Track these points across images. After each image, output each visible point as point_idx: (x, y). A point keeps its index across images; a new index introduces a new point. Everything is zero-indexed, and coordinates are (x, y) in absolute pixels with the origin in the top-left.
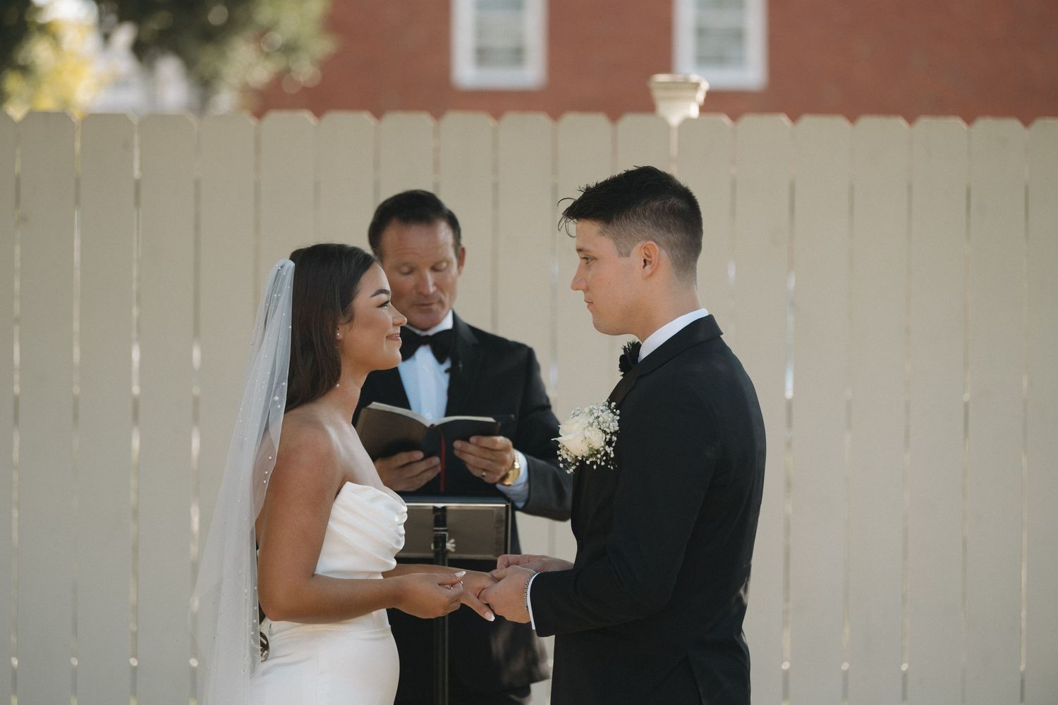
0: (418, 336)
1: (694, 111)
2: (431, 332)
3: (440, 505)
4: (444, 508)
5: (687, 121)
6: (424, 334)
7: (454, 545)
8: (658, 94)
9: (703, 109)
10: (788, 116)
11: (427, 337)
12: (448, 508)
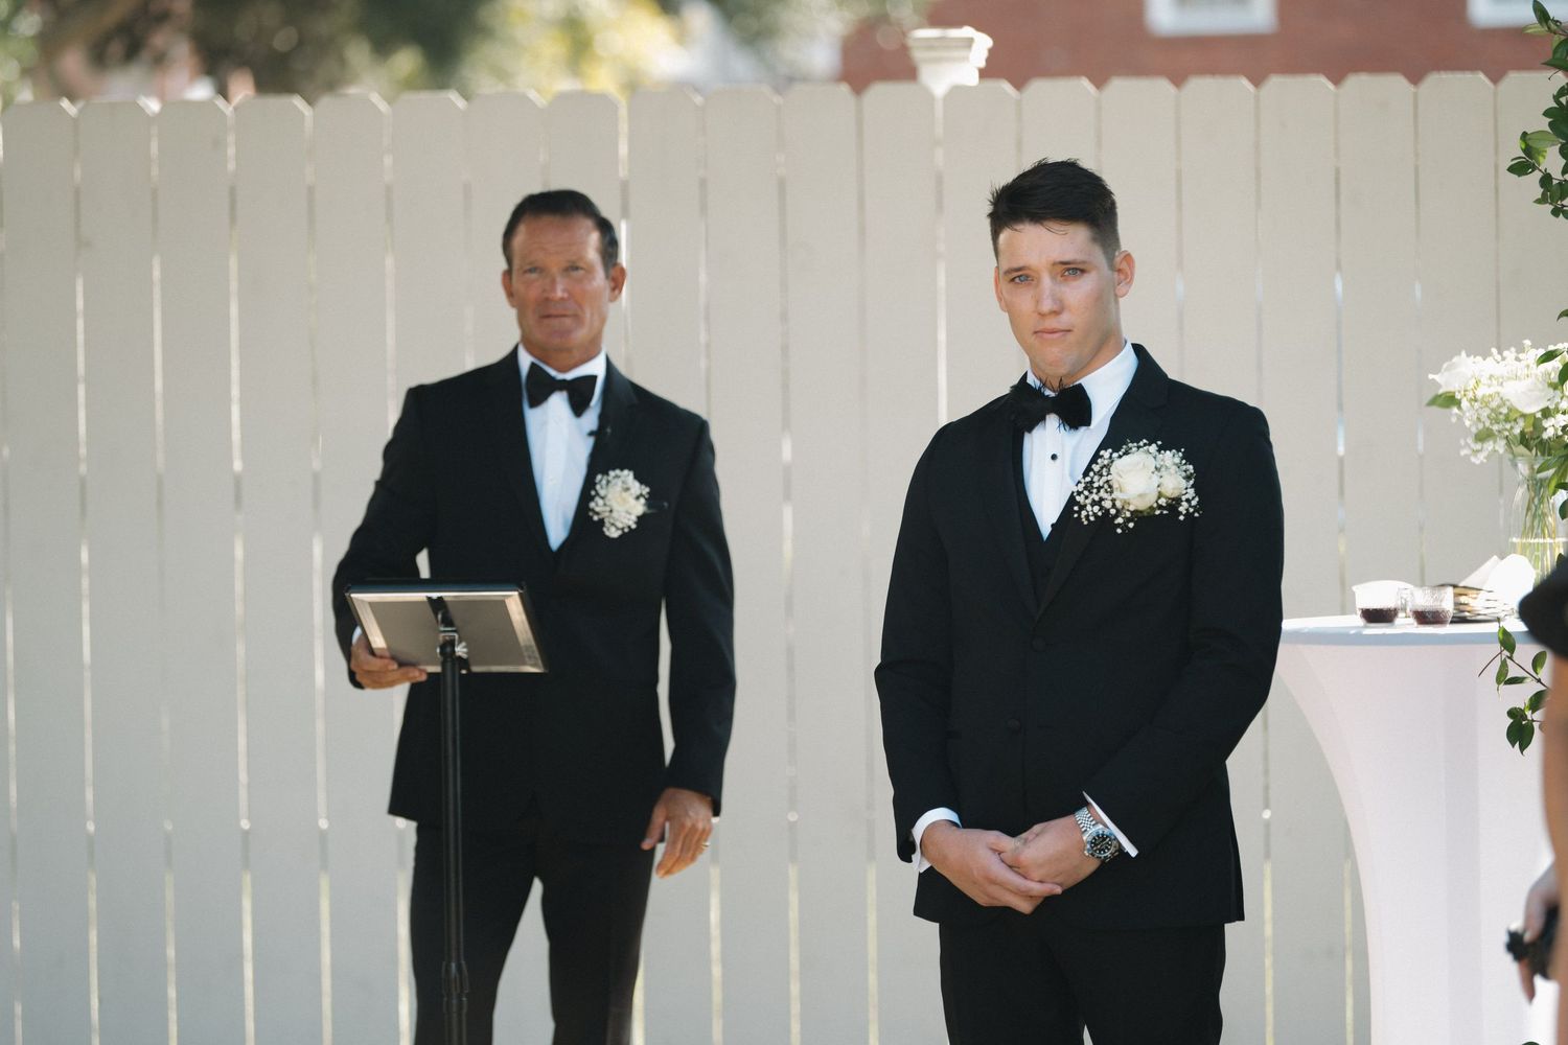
0: (552, 379)
1: (972, 79)
2: (570, 376)
3: (435, 595)
4: (440, 598)
5: (957, 91)
6: (560, 376)
7: (465, 650)
8: (918, 55)
9: (984, 74)
10: (1090, 80)
11: (564, 381)
12: (446, 599)
